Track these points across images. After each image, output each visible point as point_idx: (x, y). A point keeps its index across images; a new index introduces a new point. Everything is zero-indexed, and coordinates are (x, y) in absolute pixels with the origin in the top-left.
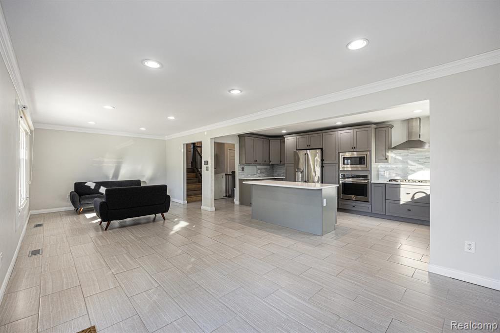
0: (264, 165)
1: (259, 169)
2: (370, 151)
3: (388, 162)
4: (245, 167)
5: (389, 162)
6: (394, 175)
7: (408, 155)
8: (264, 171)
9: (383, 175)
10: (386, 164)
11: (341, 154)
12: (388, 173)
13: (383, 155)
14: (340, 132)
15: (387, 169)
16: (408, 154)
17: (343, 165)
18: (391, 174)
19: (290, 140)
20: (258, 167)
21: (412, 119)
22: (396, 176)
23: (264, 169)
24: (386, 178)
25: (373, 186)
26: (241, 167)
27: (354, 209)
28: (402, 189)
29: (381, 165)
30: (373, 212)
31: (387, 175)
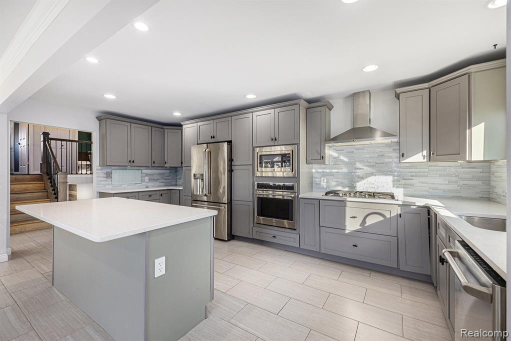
0: (153, 167)
1: (147, 175)
2: (298, 145)
3: (324, 163)
4: (114, 172)
5: (327, 163)
6: (334, 184)
7: (353, 152)
8: (159, 177)
9: (319, 184)
10: (323, 166)
11: (257, 150)
12: (325, 181)
13: (318, 152)
14: (255, 114)
15: (324, 175)
16: (352, 150)
17: (260, 169)
18: (331, 182)
19: (189, 130)
20: (144, 171)
21: (358, 93)
22: (337, 185)
23: (159, 174)
24: (323, 188)
25: (301, 201)
26: (105, 171)
27: (274, 240)
28: (348, 209)
29: (315, 169)
30: (301, 247)
31: (324, 184)
